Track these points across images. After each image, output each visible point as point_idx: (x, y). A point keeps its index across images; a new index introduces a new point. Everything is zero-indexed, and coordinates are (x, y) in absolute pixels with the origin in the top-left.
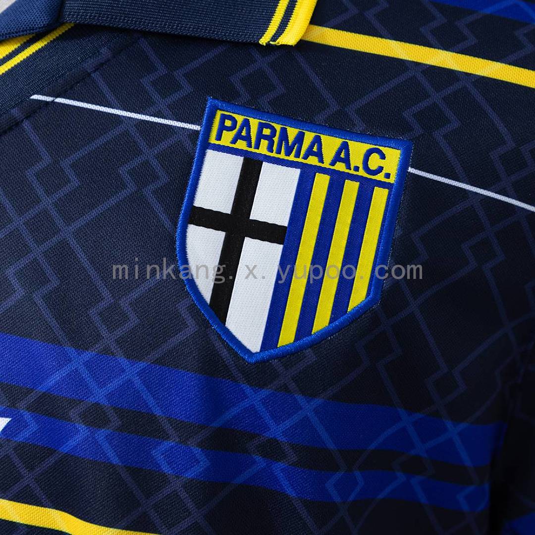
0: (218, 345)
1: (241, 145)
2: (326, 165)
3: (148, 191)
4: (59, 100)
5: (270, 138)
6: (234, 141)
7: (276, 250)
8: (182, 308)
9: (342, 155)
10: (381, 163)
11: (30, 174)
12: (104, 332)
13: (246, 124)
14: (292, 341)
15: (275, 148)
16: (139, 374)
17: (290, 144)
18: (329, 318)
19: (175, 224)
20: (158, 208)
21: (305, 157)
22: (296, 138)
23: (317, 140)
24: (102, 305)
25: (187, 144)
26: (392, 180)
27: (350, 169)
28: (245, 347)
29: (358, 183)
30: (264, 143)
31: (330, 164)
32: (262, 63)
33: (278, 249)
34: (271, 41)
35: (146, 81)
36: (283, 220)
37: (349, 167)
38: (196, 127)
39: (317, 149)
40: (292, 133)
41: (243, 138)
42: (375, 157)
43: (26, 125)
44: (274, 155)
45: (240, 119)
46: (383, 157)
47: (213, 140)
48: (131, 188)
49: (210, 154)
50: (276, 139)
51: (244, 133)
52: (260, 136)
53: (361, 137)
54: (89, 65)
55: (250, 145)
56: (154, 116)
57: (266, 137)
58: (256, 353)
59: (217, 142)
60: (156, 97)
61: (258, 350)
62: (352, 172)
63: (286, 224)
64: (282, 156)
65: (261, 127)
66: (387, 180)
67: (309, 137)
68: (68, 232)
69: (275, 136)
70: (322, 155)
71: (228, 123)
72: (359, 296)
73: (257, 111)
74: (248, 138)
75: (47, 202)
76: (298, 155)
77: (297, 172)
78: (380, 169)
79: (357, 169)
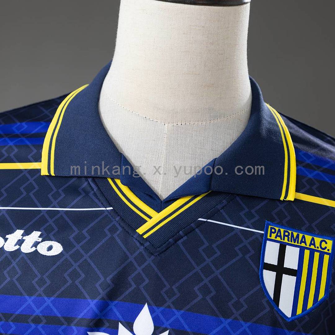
0: (277, 315)
1: (278, 239)
2: (308, 246)
3: (247, 257)
4: (209, 220)
5: (288, 236)
6: (276, 238)
7: (294, 279)
8: (264, 302)
9: (313, 243)
10: (326, 245)
11: (201, 249)
12: (234, 311)
13: (279, 231)
14: (301, 313)
15: (290, 240)
16: (248, 327)
17: (295, 238)
18: (312, 303)
19: (259, 269)
20: (251, 263)
21: (301, 244)
22: (296, 236)
23: (304, 237)
24: (233, 301)
25: (260, 238)
26: (330, 252)
27: (316, 248)
28: (286, 316)
29: (319, 253)
30: (286, 238)
31: (309, 246)
32: (281, 207)
33: (294, 278)
34: (284, 199)
35: (242, 214)
36: (295, 267)
37: (315, 247)
38: (263, 232)
39: (304, 240)
40: (295, 234)
41: (279, 236)
42: (323, 243)
43: (197, 230)
44: (290, 242)
45: (277, 229)
46: (326, 243)
47: (269, 237)
48: (241, 255)
49: (268, 242)
50: (290, 236)
51: (279, 234)
52: (285, 236)
53: (318, 236)
54: (219, 207)
55: (281, 239)
56: (247, 227)
57: (286, 236)
58: (290, 318)
59: (270, 238)
60: (246, 220)
61: (290, 317)
62: (317, 249)
63: (297, 269)
64: (293, 243)
65: (285, 232)
66: (328, 252)
67: (301, 236)
68: (217, 273)
69: (289, 235)
70: (306, 242)
71: (273, 230)
72: (322, 295)
73: (282, 226)
74: (280, 236)
75: (208, 261)
76: (298, 243)
77: (298, 249)
78: (326, 248)
79: (318, 248)
